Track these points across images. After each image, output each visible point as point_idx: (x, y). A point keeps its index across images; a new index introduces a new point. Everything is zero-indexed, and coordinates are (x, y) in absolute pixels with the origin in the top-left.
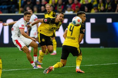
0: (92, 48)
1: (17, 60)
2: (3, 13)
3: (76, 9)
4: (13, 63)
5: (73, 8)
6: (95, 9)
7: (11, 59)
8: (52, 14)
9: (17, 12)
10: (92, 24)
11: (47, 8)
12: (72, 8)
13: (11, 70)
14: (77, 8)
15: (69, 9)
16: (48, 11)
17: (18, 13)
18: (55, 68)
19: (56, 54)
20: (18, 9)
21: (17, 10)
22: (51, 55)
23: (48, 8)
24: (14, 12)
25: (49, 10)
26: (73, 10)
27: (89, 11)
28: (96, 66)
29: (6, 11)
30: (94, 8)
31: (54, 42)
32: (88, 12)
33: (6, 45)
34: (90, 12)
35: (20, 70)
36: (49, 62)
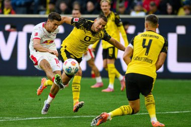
0: (180, 81)
1: (41, 99)
2: (16, 13)
3: (151, 8)
4: (33, 106)
5: (146, 6)
6: (185, 9)
7: (31, 99)
8: (114, 19)
9: (42, 13)
10: (180, 36)
11: (103, 6)
12: (143, 6)
13: (31, 118)
14: (152, 5)
15: (137, 8)
16: (106, 13)
17: (45, 14)
18: (114, 117)
19: (113, 91)
20: (45, 7)
21: (42, 8)
22: (104, 92)
23: (105, 8)
24: (38, 13)
25: (106, 11)
26: (146, 11)
27: (175, 12)
28: (185, 113)
29: (22, 9)
30: (185, 7)
31: (112, 68)
32: (173, 13)
33: (22, 73)
34: (176, 14)
35: (47, 119)
36: (99, 105)
